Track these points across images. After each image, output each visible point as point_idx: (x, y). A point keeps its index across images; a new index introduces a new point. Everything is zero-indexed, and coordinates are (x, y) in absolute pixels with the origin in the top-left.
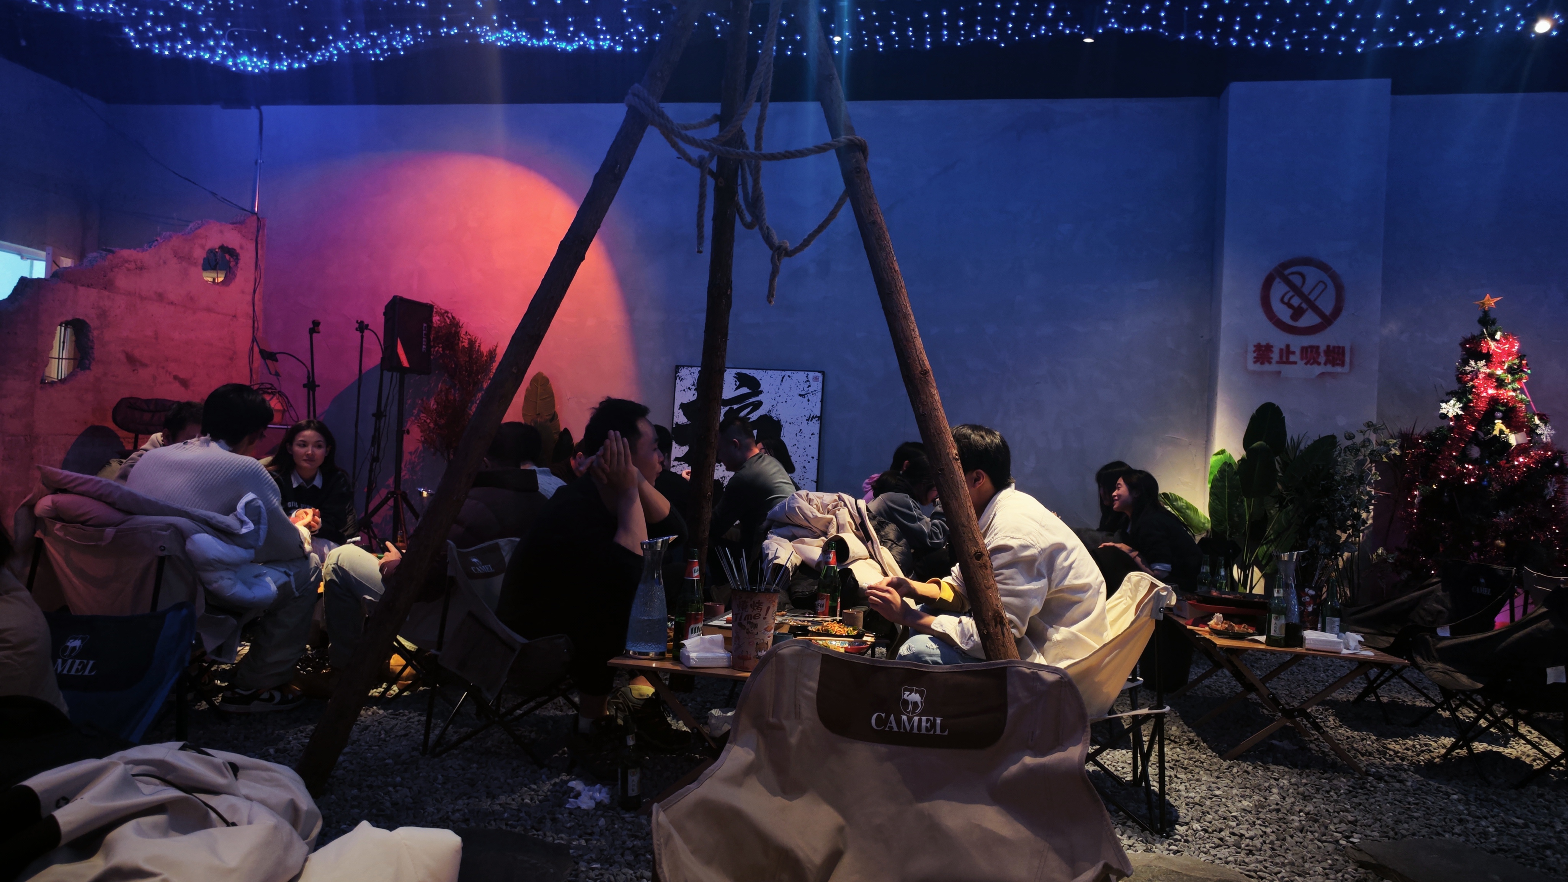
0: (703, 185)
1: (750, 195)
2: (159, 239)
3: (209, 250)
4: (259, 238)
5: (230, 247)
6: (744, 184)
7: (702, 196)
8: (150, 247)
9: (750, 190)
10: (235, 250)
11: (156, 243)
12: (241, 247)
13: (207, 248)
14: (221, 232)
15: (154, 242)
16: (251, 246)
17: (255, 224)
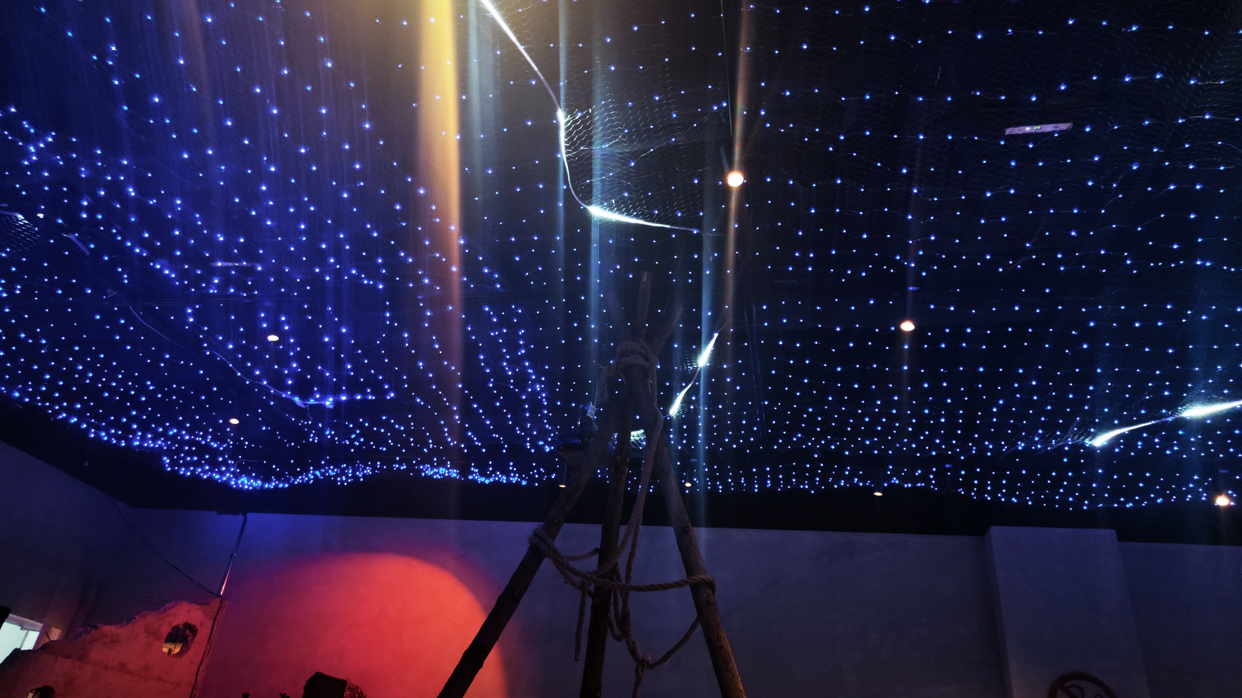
0: (583, 605)
1: (620, 614)
2: (137, 617)
3: (174, 626)
4: (218, 617)
5: (192, 624)
6: (616, 604)
7: (582, 613)
8: (128, 624)
9: (620, 610)
10: (195, 626)
11: (134, 620)
12: (201, 624)
13: (174, 625)
14: (189, 611)
15: (132, 619)
16: (209, 623)
17: (217, 606)
